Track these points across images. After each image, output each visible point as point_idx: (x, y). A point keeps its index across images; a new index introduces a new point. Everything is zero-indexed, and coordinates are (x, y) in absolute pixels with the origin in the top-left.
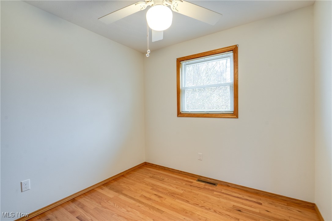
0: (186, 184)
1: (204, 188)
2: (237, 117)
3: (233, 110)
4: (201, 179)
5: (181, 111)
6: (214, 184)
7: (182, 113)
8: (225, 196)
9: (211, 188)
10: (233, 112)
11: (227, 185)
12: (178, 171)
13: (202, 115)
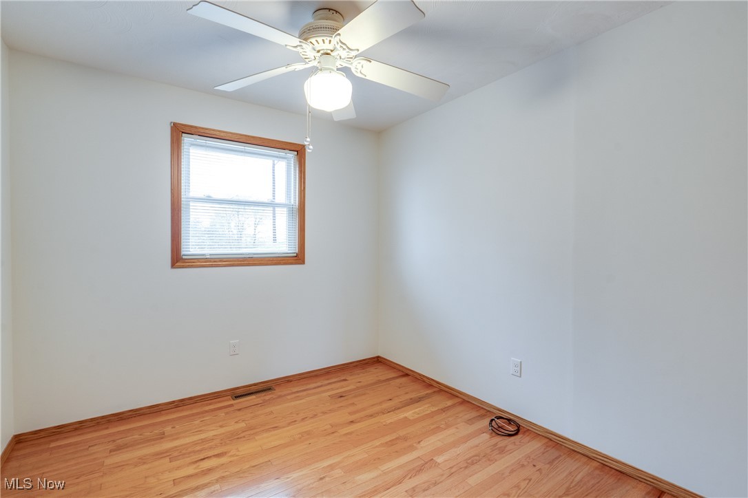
0: (227, 413)
1: (265, 401)
2: (303, 262)
3: (297, 251)
4: (238, 394)
5: (183, 253)
6: (269, 389)
7: (184, 257)
8: (305, 393)
9: (267, 398)
10: (295, 255)
11: (288, 380)
12: (174, 402)
13: (241, 261)
